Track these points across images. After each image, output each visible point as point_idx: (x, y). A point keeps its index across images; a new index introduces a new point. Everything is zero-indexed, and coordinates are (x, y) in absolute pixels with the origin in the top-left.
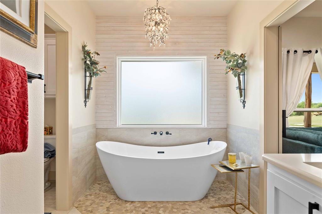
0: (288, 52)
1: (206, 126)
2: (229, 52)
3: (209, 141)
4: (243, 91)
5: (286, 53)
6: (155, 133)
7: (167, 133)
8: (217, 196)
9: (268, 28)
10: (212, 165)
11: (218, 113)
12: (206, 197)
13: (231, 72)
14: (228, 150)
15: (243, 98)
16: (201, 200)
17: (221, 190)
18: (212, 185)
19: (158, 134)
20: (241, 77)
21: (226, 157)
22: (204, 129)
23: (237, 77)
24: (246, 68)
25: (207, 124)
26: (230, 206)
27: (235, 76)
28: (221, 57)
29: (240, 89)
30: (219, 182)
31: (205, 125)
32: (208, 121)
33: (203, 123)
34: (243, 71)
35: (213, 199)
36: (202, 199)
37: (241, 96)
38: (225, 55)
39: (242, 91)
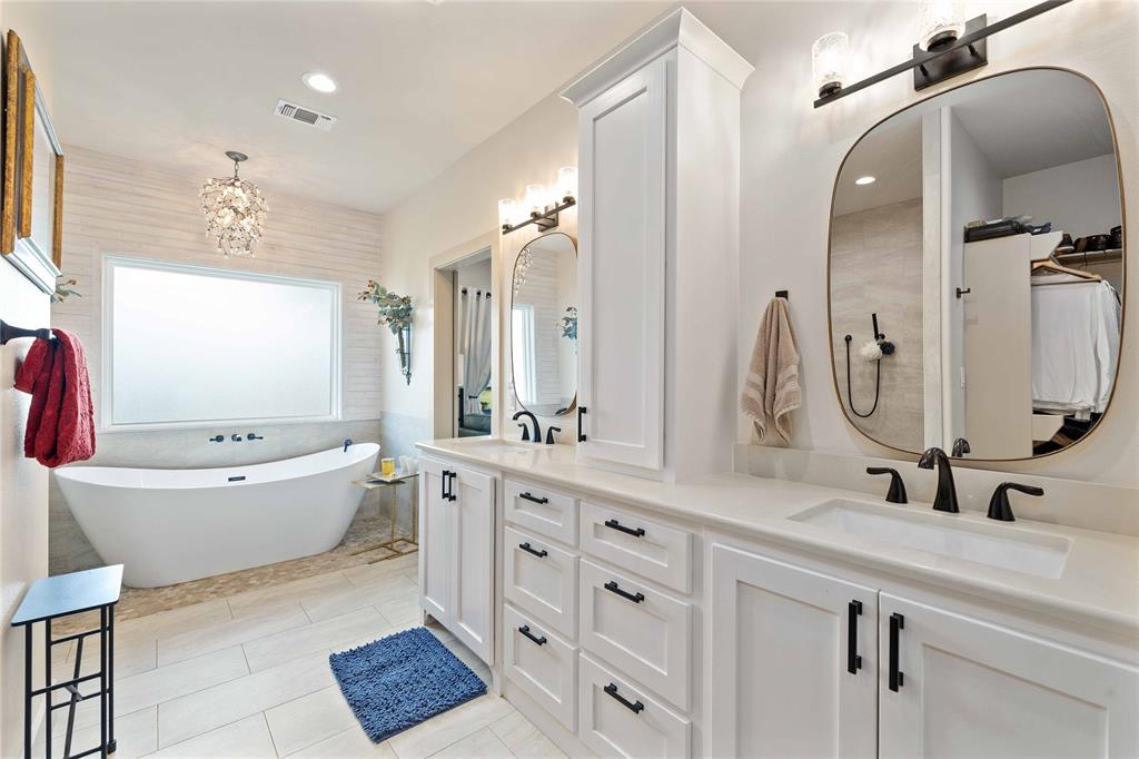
0: (479, 294)
1: (340, 418)
2: (384, 291)
3: (347, 445)
4: (407, 356)
5: (475, 296)
6: (220, 439)
7: (251, 437)
8: (362, 540)
9: (440, 271)
10: (355, 482)
11: (364, 392)
12: (342, 543)
13: (388, 324)
14: (381, 455)
15: (406, 368)
16: (332, 551)
17: (370, 530)
18: (351, 525)
19: (228, 439)
20: (404, 332)
21: (378, 467)
22: (336, 424)
23: (397, 335)
24: (411, 321)
25: (343, 414)
26: (384, 546)
27: (394, 332)
28: (370, 297)
29: (402, 353)
30: (365, 521)
31: (337, 414)
32: (343, 409)
33: (334, 413)
34: (407, 324)
35: (353, 545)
36: (335, 548)
37: (404, 365)
38: (378, 294)
39: (405, 357)
